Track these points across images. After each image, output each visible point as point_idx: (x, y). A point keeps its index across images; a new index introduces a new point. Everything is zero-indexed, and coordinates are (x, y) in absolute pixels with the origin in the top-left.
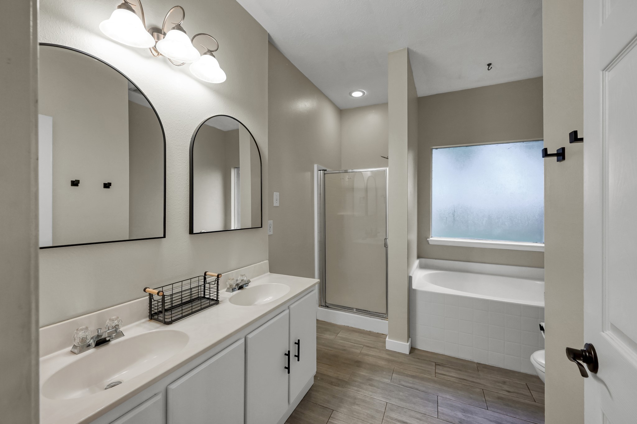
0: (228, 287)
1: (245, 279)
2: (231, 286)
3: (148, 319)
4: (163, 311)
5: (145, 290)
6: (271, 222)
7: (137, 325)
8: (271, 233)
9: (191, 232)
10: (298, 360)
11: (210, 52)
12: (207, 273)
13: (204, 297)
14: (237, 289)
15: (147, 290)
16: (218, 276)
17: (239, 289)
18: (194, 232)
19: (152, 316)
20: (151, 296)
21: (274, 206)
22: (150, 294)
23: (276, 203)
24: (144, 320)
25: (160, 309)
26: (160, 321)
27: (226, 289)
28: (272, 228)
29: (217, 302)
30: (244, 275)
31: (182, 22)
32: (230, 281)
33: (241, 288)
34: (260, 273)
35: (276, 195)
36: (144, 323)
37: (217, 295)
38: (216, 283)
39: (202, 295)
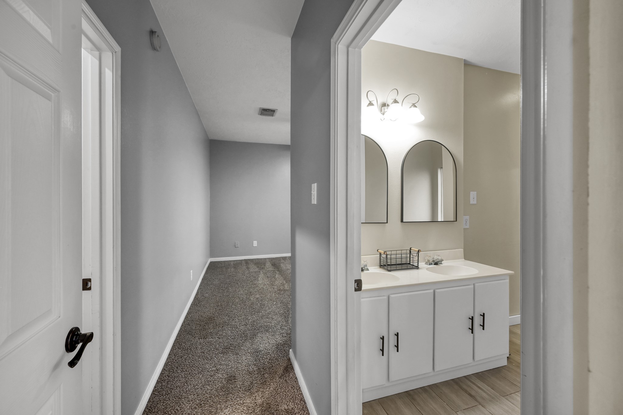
0: (427, 261)
1: (440, 258)
2: (428, 261)
3: (379, 267)
4: (387, 265)
5: (378, 251)
6: (467, 217)
7: (374, 268)
8: (468, 227)
9: (402, 221)
10: (483, 329)
11: (414, 105)
12: (412, 248)
13: (410, 264)
14: (433, 264)
15: (379, 250)
16: (418, 251)
17: (434, 264)
18: (404, 221)
19: (381, 266)
20: (380, 254)
21: (471, 204)
22: (380, 253)
23: (473, 201)
24: (377, 267)
25: (385, 264)
26: (385, 269)
27: (425, 263)
28: (468, 222)
29: (417, 268)
30: (440, 255)
31: (397, 97)
32: (428, 257)
33: (436, 264)
34: (455, 258)
35: (473, 195)
36: (377, 268)
37: (418, 263)
38: (417, 255)
39: (409, 262)
